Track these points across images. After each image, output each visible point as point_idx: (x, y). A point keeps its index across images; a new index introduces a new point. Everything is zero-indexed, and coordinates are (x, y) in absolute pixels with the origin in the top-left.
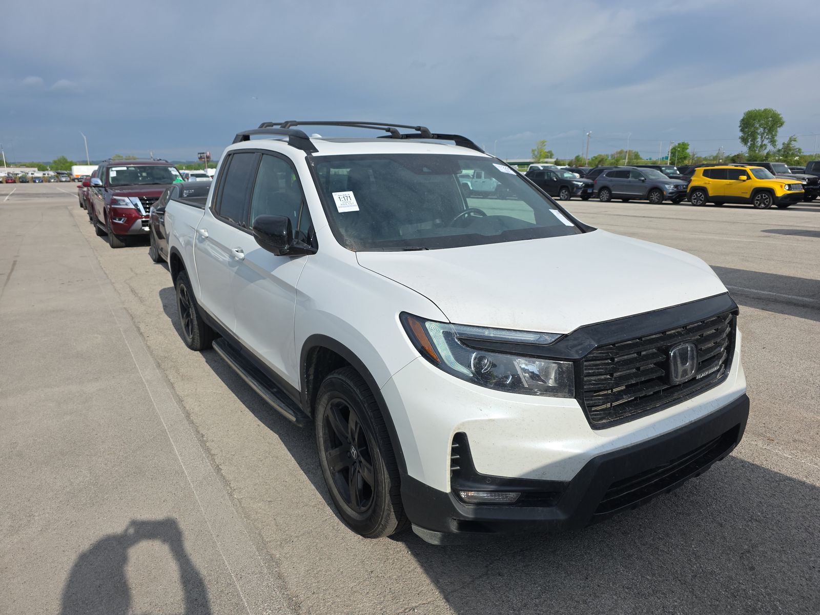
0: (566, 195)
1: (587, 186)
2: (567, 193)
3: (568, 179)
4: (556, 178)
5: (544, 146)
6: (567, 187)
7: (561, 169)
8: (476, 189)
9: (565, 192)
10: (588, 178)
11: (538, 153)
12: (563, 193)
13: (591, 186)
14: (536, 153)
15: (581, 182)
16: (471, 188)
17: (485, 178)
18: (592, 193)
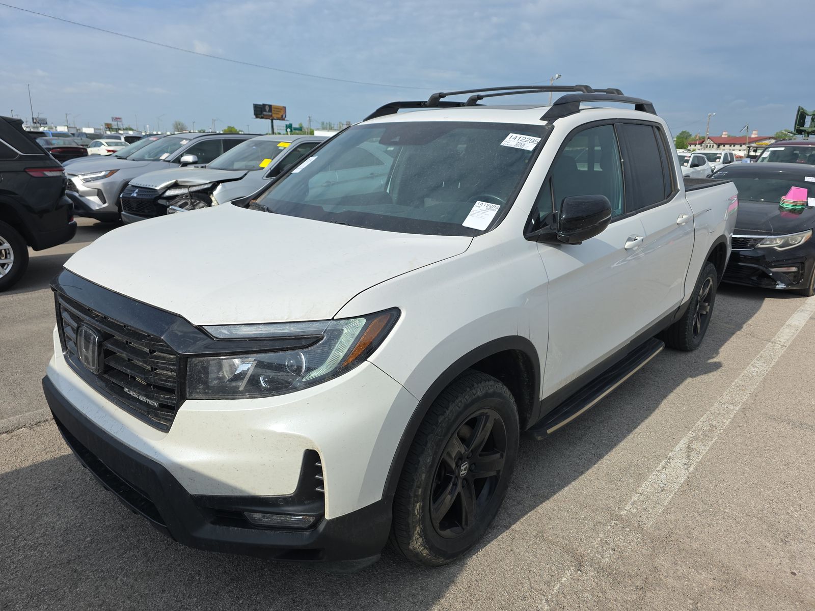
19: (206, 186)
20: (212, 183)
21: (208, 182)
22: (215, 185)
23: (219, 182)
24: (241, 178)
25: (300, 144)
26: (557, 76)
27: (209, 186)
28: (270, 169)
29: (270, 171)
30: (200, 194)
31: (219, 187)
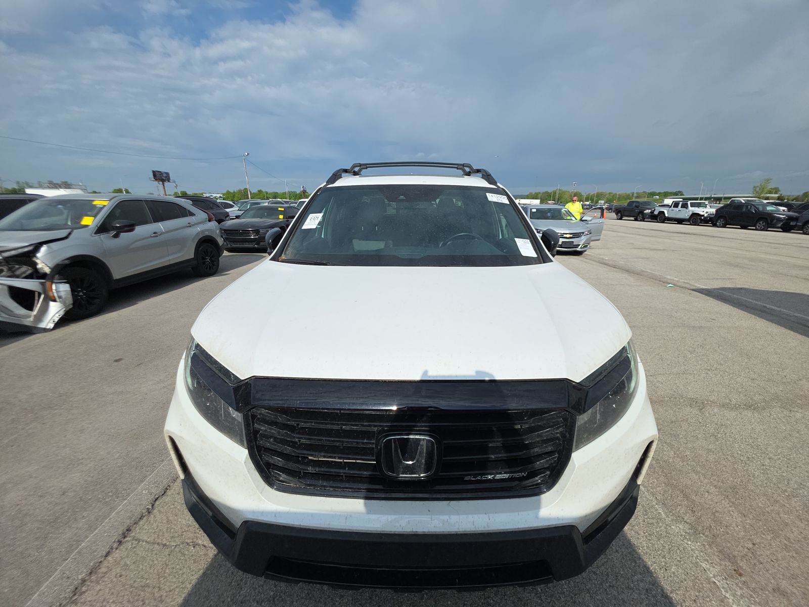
0: (763, 226)
1: (790, 218)
2: (764, 224)
3: (770, 212)
4: (755, 211)
5: (769, 183)
6: (766, 219)
7: (767, 203)
8: (669, 216)
9: (763, 223)
10: (795, 212)
11: (760, 189)
12: (760, 224)
13: (796, 219)
14: (758, 189)
15: (783, 215)
16: (667, 215)
17: (681, 207)
18: (796, 225)
19: (26, 250)
20: (34, 246)
21: (27, 244)
22: (37, 247)
23: (41, 244)
24: (66, 238)
25: (119, 201)
26: (246, 154)
27: (30, 248)
28: (97, 226)
29: (97, 228)
30: (19, 259)
31: (44, 249)
